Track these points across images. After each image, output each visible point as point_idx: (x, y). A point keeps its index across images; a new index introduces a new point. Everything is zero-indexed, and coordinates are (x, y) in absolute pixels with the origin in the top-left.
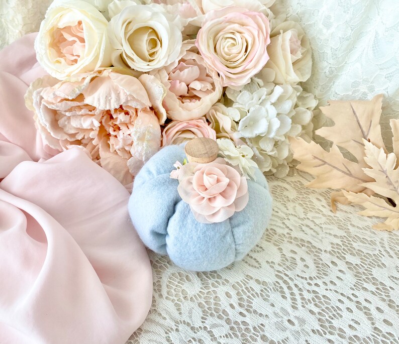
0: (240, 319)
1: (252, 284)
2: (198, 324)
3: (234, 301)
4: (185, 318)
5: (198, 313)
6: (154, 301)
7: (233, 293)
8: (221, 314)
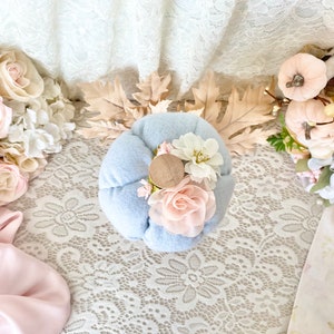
0: (107, 253)
1: (102, 230)
2: (92, 271)
3: (99, 246)
4: (84, 273)
5: (88, 266)
6: (64, 278)
7: (96, 242)
8: (99, 258)
